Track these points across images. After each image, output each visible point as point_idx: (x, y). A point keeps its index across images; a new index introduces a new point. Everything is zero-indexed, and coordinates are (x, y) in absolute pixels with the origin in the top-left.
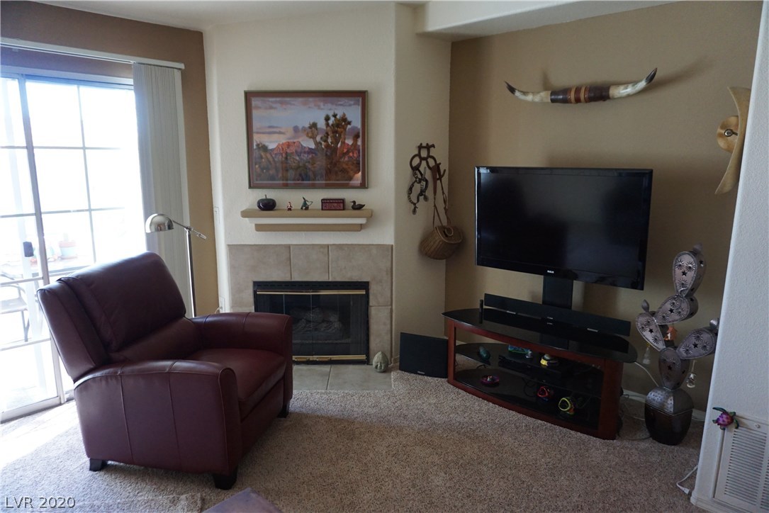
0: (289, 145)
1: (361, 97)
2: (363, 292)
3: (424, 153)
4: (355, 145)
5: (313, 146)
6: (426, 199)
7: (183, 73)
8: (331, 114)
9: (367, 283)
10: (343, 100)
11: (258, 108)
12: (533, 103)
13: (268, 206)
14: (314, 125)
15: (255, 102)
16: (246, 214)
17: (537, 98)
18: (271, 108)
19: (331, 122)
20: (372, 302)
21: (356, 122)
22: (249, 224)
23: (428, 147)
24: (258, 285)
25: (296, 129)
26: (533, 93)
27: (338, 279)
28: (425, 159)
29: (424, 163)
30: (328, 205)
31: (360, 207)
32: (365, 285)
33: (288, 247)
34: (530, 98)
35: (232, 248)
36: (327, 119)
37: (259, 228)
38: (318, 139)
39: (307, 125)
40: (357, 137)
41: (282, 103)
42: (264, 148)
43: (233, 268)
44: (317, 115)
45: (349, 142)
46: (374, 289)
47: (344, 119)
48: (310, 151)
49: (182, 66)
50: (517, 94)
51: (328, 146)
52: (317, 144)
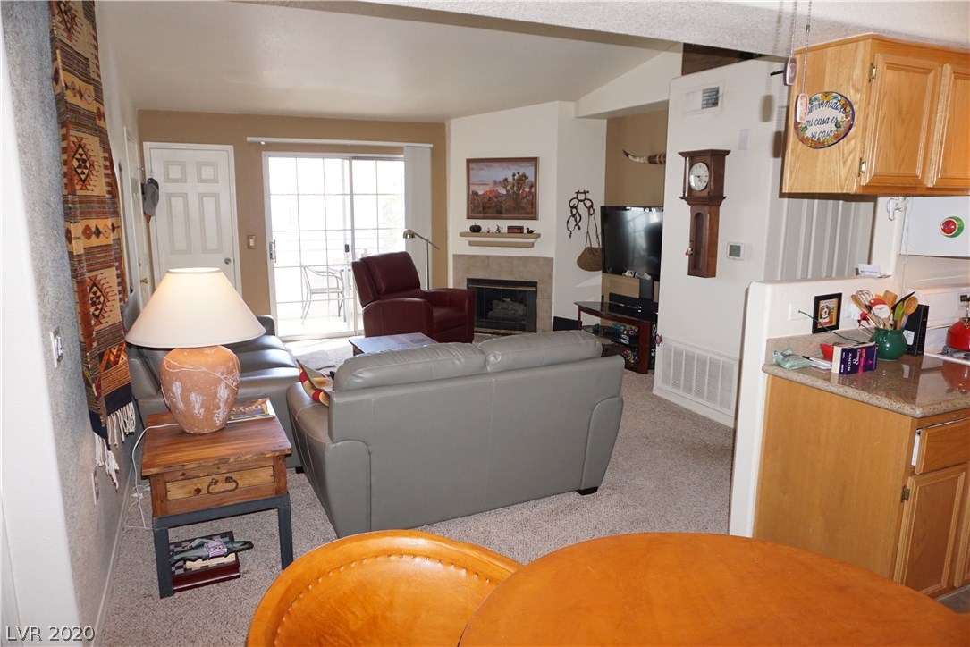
0: (491, 192)
1: (534, 161)
2: (534, 289)
3: (581, 197)
4: (530, 192)
5: (504, 192)
6: (579, 228)
7: (432, 149)
8: (516, 172)
9: (536, 283)
10: (524, 164)
11: (473, 169)
12: (639, 163)
13: (476, 229)
14: (506, 179)
15: (472, 165)
16: (462, 235)
17: (642, 161)
18: (482, 169)
19: (516, 177)
20: (539, 296)
21: (531, 178)
22: (465, 240)
23: (585, 193)
24: (469, 280)
25: (495, 181)
26: (640, 157)
27: (519, 279)
28: (583, 201)
29: (581, 203)
30: (512, 230)
31: (532, 232)
32: (534, 284)
33: (488, 257)
34: (637, 160)
35: (455, 256)
36: (514, 175)
37: (471, 244)
38: (508, 188)
39: (502, 180)
40: (531, 187)
41: (487, 166)
42: (476, 194)
43: (455, 268)
44: (508, 173)
45: (527, 190)
46: (540, 286)
47: (524, 176)
48: (502, 196)
49: (431, 146)
50: (630, 157)
51: (514, 193)
52: (508, 191)
